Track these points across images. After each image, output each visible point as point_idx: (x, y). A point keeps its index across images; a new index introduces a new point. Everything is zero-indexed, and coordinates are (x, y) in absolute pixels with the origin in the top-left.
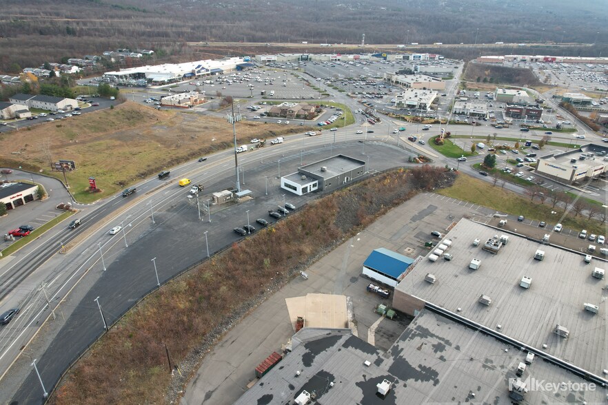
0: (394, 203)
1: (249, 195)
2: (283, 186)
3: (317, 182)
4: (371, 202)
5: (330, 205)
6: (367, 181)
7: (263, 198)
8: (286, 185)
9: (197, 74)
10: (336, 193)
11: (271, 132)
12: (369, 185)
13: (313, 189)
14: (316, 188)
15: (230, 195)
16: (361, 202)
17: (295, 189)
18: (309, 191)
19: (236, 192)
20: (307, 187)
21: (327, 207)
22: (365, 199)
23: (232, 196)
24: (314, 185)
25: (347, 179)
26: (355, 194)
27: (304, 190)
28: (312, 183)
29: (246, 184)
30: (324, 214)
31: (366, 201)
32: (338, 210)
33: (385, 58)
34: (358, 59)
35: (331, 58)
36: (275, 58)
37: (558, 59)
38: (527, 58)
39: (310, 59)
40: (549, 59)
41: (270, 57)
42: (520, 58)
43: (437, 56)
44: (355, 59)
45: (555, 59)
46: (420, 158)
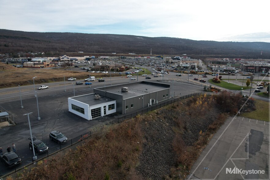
0: (210, 129)
2: (70, 109)
4: (185, 128)
5: (131, 133)
6: (175, 104)
8: (74, 107)
9: (61, 60)
10: (140, 117)
12: (178, 109)
13: (109, 112)
14: (113, 111)
16: (173, 128)
18: (103, 114)
20: (100, 109)
21: (127, 136)
22: (177, 125)
24: (111, 107)
25: (153, 101)
26: (165, 118)
27: (96, 113)
28: (107, 104)
30: (121, 150)
31: (179, 126)
32: (144, 141)
33: (162, 58)
34: (149, 58)
35: (136, 57)
36: (108, 57)
37: (242, 59)
38: (228, 59)
39: (126, 58)
40: (238, 59)
41: (105, 57)
42: (224, 59)
43: (187, 57)
44: (148, 58)
45: (240, 59)
46: (212, 88)
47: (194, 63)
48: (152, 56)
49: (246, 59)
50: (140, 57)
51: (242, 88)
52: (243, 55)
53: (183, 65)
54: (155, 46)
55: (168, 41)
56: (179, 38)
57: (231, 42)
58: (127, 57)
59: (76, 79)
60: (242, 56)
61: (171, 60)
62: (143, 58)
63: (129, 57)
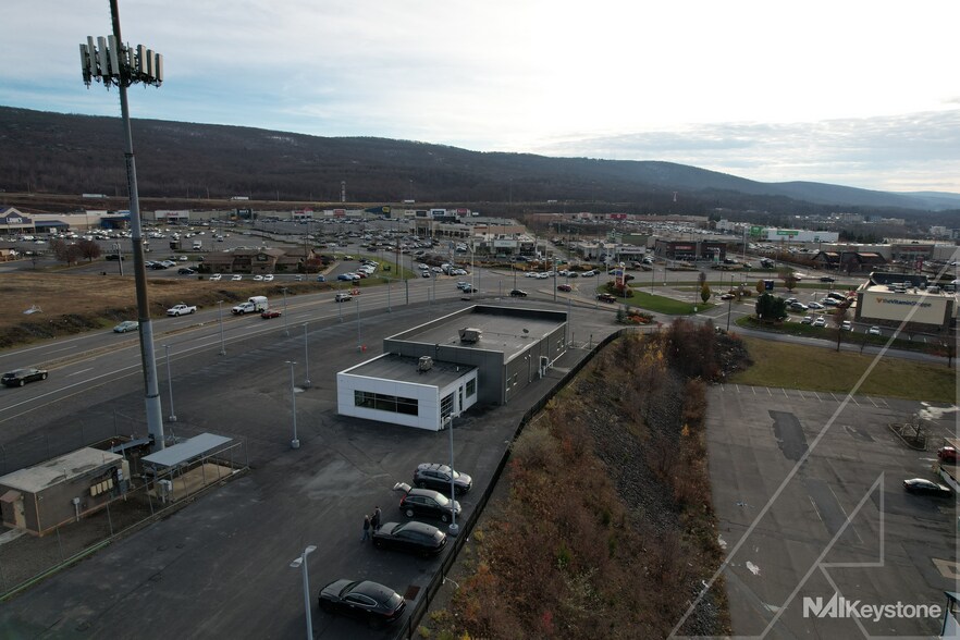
1: (214, 457)
2: (347, 407)
3: (472, 375)
7: (285, 461)
8: (365, 399)
11: (223, 292)
13: (466, 404)
14: (473, 398)
15: (112, 470)
17: (409, 407)
18: (457, 411)
19: (146, 449)
20: (450, 398)
23: (124, 472)
24: (469, 388)
27: (446, 407)
28: (459, 383)
29: (183, 419)
33: (388, 215)
34: (343, 215)
35: (293, 213)
36: (182, 214)
37: (629, 216)
38: (589, 215)
39: (255, 216)
40: (619, 216)
41: (175, 212)
42: (580, 215)
43: (469, 211)
44: (337, 216)
45: (625, 216)
46: (632, 315)
47: (519, 235)
48: (351, 208)
49: (639, 217)
50: (310, 213)
51: (696, 309)
52: (625, 201)
53: (498, 244)
54: (346, 171)
55: (386, 152)
56: (421, 144)
57: (585, 159)
58: (260, 213)
59: (194, 308)
60: (626, 204)
61: (435, 223)
62: (318, 215)
63: (269, 214)
